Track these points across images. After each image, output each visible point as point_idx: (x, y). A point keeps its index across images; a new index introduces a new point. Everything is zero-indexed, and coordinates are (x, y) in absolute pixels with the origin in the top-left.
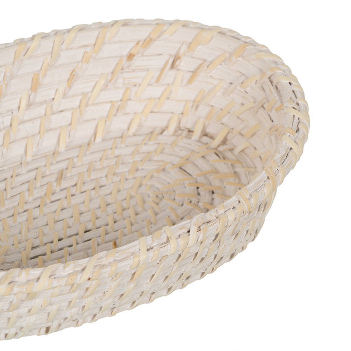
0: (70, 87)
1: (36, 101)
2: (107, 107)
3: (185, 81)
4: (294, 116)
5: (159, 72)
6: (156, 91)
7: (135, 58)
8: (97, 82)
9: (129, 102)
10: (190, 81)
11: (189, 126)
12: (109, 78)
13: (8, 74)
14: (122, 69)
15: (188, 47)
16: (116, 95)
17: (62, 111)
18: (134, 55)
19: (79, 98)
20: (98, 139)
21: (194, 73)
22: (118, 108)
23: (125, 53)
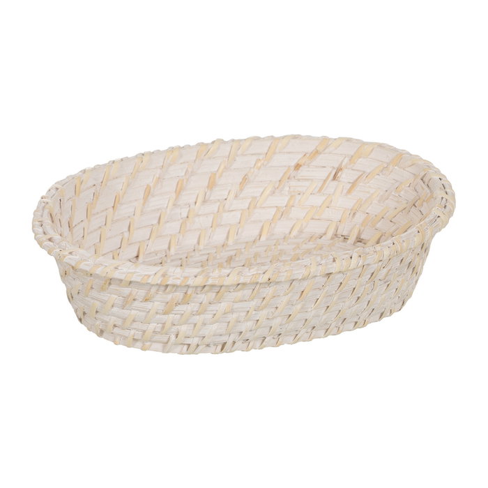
0: (241, 190)
1: (211, 199)
2: (273, 211)
3: (345, 191)
4: (442, 198)
5: (322, 183)
6: (318, 200)
7: (301, 168)
8: (266, 188)
9: (293, 208)
10: (349, 191)
11: (345, 233)
12: (277, 186)
13: (190, 170)
14: (288, 178)
15: (350, 160)
16: (281, 201)
17: (232, 211)
18: (301, 166)
19: (249, 201)
20: (263, 238)
21: (354, 184)
22: (282, 213)
23: (293, 163)
